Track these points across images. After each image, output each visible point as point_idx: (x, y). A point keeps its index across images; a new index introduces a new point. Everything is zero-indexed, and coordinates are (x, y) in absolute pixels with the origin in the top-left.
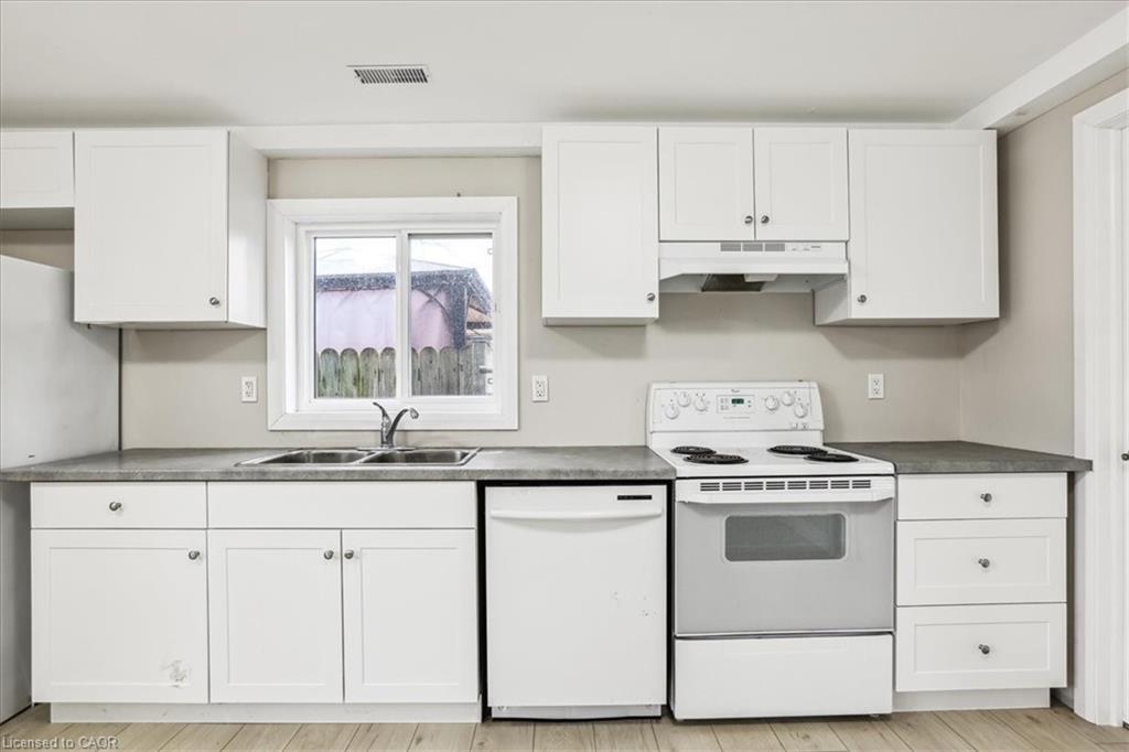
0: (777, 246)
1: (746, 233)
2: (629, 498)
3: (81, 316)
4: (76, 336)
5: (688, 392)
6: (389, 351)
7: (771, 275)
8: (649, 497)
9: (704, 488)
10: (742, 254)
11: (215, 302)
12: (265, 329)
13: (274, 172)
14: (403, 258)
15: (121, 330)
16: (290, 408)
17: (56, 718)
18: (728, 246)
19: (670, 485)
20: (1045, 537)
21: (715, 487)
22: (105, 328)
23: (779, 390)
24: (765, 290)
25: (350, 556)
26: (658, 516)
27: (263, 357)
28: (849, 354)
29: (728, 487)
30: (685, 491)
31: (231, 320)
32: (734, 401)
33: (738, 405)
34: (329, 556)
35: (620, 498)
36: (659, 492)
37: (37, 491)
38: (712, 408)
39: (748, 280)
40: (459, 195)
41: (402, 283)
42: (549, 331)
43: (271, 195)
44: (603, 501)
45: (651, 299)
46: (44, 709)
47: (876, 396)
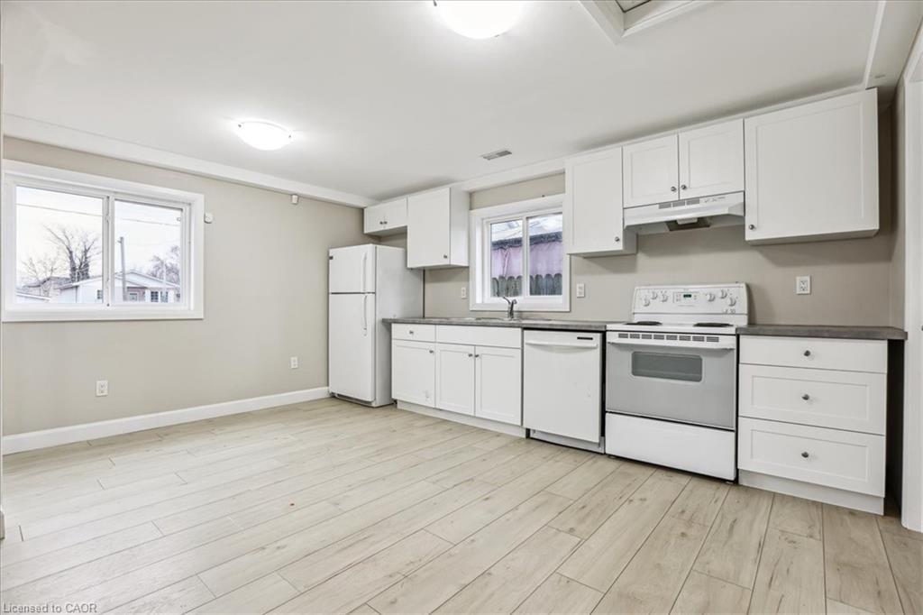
0: (695, 201)
1: (674, 197)
2: (581, 338)
3: (409, 266)
4: (408, 272)
5: (656, 291)
6: (519, 277)
7: (694, 218)
8: (592, 339)
9: (620, 336)
10: (672, 209)
11: (445, 257)
12: (468, 267)
13: (472, 199)
14: (526, 229)
15: (424, 271)
16: (479, 301)
17: (399, 406)
18: (663, 205)
19: (604, 334)
20: (866, 386)
21: (626, 336)
22: (418, 269)
23: (716, 290)
24: (715, 226)
25: (477, 356)
26: (595, 348)
27: (468, 280)
28: (779, 263)
29: (644, 337)
30: (611, 338)
31: (452, 263)
32: (685, 296)
33: (687, 298)
34: (470, 355)
35: (579, 338)
36: (597, 337)
37: (393, 325)
38: (670, 300)
39: (680, 223)
40: (543, 196)
41: (526, 243)
42: (585, 260)
43: (471, 209)
44: (570, 339)
45: (618, 240)
46: (395, 401)
47: (803, 292)
